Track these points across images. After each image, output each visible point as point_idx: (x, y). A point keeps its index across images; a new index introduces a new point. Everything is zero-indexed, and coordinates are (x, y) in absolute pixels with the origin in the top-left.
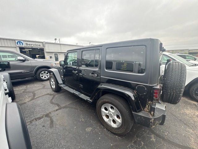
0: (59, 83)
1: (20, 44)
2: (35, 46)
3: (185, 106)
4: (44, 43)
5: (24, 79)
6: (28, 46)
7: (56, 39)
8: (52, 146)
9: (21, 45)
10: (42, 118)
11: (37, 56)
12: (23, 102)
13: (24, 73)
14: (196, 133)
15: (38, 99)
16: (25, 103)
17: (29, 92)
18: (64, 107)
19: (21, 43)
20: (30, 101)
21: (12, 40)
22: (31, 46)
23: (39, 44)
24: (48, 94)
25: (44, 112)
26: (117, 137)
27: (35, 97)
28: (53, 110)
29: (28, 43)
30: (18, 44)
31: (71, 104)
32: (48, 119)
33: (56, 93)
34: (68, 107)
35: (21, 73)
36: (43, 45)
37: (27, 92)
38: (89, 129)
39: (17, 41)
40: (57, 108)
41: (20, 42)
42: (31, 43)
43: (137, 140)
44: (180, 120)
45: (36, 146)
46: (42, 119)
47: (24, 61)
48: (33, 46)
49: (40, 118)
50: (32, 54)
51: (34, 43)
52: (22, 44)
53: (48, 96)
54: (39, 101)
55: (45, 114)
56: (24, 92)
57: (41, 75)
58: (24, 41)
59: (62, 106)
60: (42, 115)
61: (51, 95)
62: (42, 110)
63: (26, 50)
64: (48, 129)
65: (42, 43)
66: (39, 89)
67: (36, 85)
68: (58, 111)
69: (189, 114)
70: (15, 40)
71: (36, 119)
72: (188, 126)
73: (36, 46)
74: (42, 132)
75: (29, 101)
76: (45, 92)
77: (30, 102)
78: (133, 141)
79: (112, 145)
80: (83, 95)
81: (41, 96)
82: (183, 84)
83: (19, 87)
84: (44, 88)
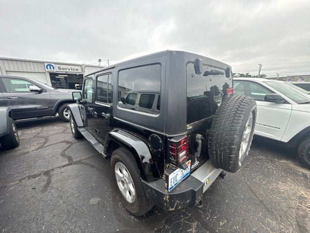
0: (78, 125)
1: (50, 68)
2: (71, 71)
3: (282, 176)
4: (83, 66)
5: (41, 118)
6: (62, 70)
7: (100, 60)
8: (30, 220)
9: (52, 69)
10: (38, 176)
11: (76, 85)
12: (26, 151)
13: (39, 109)
14: (282, 229)
15: (48, 148)
16: (28, 152)
17: (41, 137)
18: (76, 163)
19: (52, 67)
20: (36, 150)
21: (40, 62)
22: (65, 71)
23: (76, 67)
24: (65, 141)
25: (46, 168)
26: (132, 217)
27: (46, 145)
28: (60, 165)
29: (62, 66)
30: (47, 68)
31: (88, 158)
32: (45, 178)
33: (76, 141)
34: (83, 163)
35: (36, 109)
36: (82, 70)
37: (38, 137)
38: (94, 201)
39: (46, 64)
40: (67, 163)
41: (50, 65)
42: (65, 67)
43: (164, 227)
44: (262, 202)
45: (8, 218)
46: (37, 178)
47: (40, 92)
48: (67, 70)
49: (34, 176)
50: (69, 83)
51: (69, 67)
52: (54, 68)
53: (64, 144)
54: (47, 152)
55: (45, 170)
56: (35, 137)
57: (65, 113)
58: (55, 63)
59: (74, 160)
60: (40, 172)
61: (68, 142)
62: (44, 165)
63: (60, 76)
64: (38, 193)
65: (81, 66)
66: (56, 134)
67: (55, 127)
68: (64, 168)
69: (283, 192)
70: (44, 63)
71: (29, 177)
72: (272, 214)
73: (73, 71)
74: (27, 197)
75: (33, 151)
76: (62, 137)
77: (35, 152)
78: (156, 229)
79: (118, 230)
80: (101, 145)
81: (54, 144)
82: (235, 136)
83: (32, 129)
84: (64, 132)
